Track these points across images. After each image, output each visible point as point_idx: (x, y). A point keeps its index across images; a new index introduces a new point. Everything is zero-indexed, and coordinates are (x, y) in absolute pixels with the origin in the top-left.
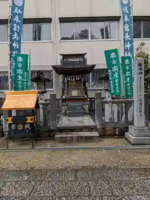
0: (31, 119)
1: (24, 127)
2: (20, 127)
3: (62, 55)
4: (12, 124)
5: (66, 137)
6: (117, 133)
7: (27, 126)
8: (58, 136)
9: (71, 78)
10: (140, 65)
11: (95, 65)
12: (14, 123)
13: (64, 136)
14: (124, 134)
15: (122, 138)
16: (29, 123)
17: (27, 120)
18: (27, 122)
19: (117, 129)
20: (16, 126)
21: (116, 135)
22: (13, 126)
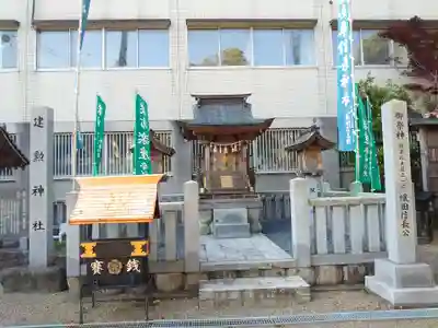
0: (144, 248)
1: (124, 268)
2: (115, 268)
3: (196, 97)
4: (93, 260)
6: (346, 278)
7: (132, 265)
8: (208, 289)
9: (218, 147)
10: (399, 115)
11: (272, 119)
12: (98, 258)
14: (363, 281)
15: (358, 290)
16: (137, 258)
17: (133, 248)
18: (133, 254)
19: (345, 269)
20: (104, 265)
21: (342, 281)
22: (97, 267)
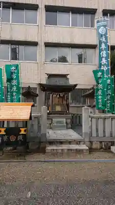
0: (25, 131)
1: (17, 139)
3: (48, 74)
4: (4, 135)
5: (57, 149)
6: (103, 147)
7: (20, 138)
8: (49, 148)
9: (55, 94)
11: (77, 85)
12: (6, 135)
13: (55, 148)
14: (110, 148)
16: (23, 134)
17: (20, 131)
18: (20, 133)
19: (103, 143)
20: (8, 138)
21: (102, 148)
22: (6, 138)
